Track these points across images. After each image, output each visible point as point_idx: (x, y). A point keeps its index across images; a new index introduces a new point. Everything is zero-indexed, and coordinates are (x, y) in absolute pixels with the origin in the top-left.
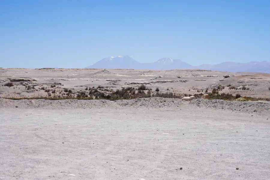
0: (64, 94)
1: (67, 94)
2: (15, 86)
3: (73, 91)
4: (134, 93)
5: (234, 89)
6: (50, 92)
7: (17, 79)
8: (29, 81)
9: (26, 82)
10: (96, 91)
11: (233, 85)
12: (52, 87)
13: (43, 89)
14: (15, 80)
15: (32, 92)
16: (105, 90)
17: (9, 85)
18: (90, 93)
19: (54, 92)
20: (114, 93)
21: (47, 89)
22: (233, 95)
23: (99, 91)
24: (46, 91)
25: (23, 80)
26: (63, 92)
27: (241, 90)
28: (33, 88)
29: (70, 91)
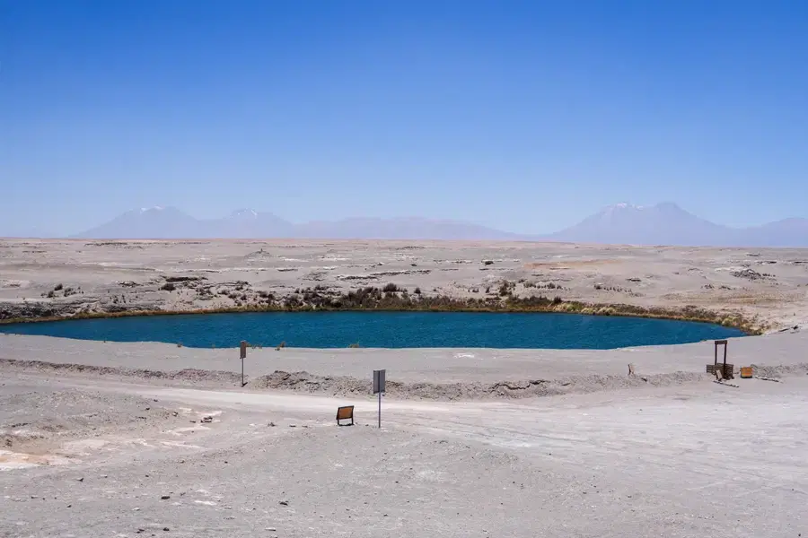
0: (263, 302)
1: (267, 302)
2: (178, 289)
3: (276, 296)
4: (379, 298)
5: (533, 288)
6: (238, 299)
7: (177, 277)
8: (196, 279)
9: (192, 282)
10: (315, 295)
11: (529, 279)
12: (238, 289)
13: (224, 293)
14: (173, 279)
15: (209, 299)
16: (329, 293)
17: (169, 288)
18: (306, 299)
19: (244, 298)
20: (345, 298)
21: (232, 293)
22: (548, 298)
23: (320, 295)
24: (231, 297)
25: (187, 279)
26: (259, 298)
27: (547, 289)
28: (209, 292)
29: (271, 297)
